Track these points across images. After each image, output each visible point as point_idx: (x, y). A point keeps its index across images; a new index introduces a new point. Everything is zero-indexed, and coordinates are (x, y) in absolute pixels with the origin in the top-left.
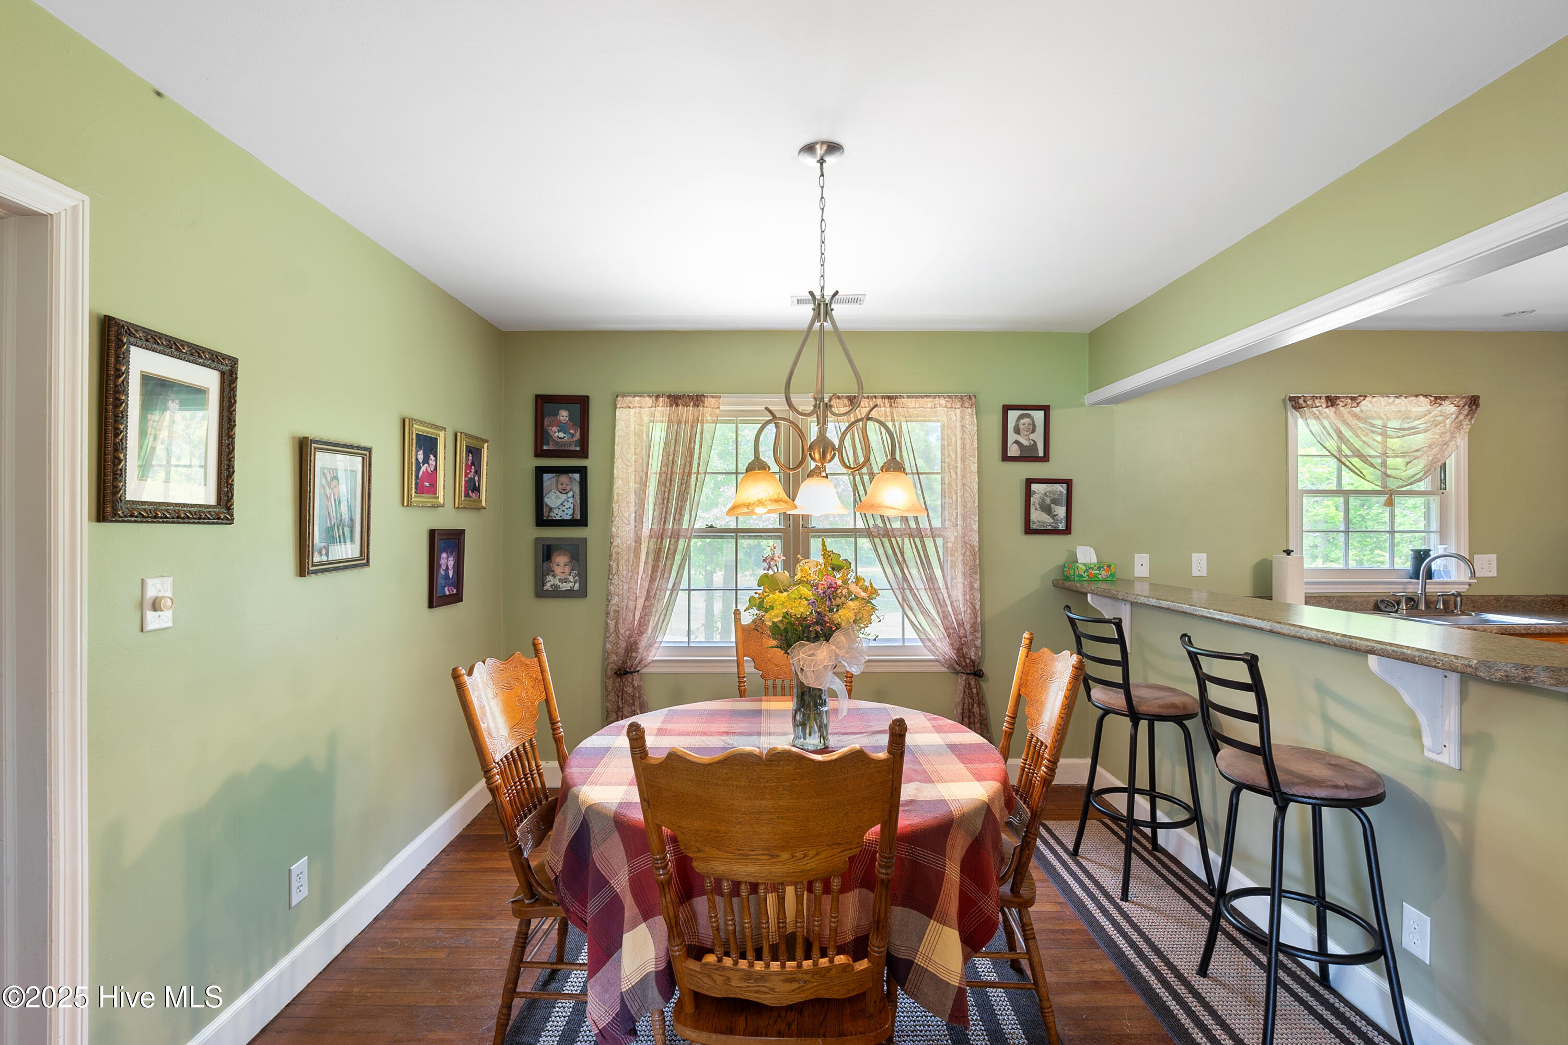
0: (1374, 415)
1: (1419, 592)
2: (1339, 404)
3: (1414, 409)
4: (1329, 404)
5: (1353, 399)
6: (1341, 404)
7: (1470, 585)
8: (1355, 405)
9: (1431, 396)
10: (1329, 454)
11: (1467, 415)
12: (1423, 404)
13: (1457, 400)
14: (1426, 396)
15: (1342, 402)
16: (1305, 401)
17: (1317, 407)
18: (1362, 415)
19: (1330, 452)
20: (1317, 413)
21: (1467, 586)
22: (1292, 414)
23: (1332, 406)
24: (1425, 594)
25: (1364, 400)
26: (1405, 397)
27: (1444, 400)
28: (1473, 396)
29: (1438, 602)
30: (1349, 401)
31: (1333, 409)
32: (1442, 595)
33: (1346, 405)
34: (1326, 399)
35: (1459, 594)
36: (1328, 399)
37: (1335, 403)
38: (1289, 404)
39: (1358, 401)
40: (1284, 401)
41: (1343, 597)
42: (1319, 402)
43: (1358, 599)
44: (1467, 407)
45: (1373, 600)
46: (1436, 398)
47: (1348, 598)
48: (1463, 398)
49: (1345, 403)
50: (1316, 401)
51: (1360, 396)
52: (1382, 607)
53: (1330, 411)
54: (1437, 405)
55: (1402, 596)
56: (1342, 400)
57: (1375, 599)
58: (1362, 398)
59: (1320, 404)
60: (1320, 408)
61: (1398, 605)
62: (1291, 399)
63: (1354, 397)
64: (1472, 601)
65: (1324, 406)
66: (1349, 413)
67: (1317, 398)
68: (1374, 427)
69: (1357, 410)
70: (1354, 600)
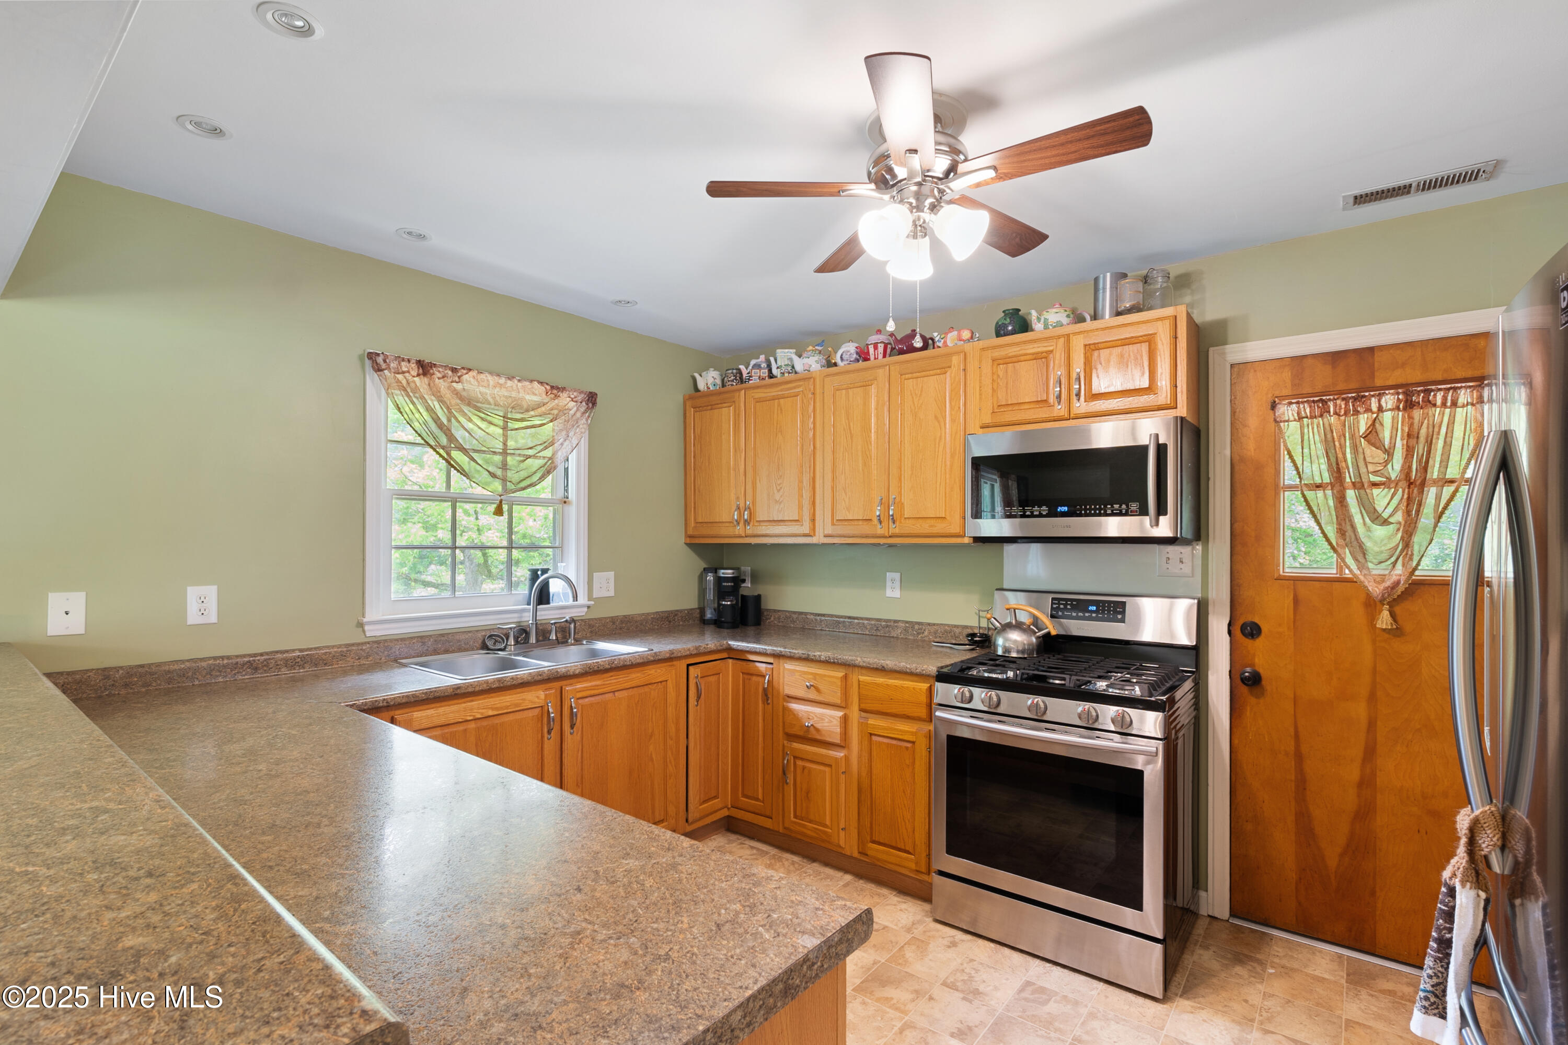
0: (480, 396)
1: (530, 622)
2: (434, 374)
3: (528, 397)
4: (421, 371)
5: (454, 370)
6: (439, 375)
7: (589, 607)
8: (457, 379)
9: (547, 384)
10: (423, 442)
11: (584, 413)
12: (537, 392)
13: (575, 394)
14: (541, 383)
15: (439, 371)
16: (385, 361)
17: (403, 373)
18: (464, 394)
19: (423, 439)
20: (404, 382)
21: (586, 609)
22: (372, 381)
23: (425, 374)
24: (536, 624)
25: (467, 373)
26: (519, 381)
27: (562, 392)
28: (591, 393)
29: (550, 632)
30: (450, 373)
31: (426, 380)
32: (555, 623)
33: (443, 377)
34: (417, 363)
35: (573, 620)
36: (420, 363)
37: (429, 371)
38: (368, 363)
39: (459, 374)
40: (361, 358)
41: (442, 635)
42: (406, 367)
43: (463, 637)
44: (584, 403)
45: (480, 635)
46: (552, 387)
47: (450, 636)
48: (581, 392)
49: (443, 374)
50: (403, 364)
51: (463, 368)
52: (490, 643)
53: (421, 383)
54: (552, 396)
55: (511, 628)
56: (440, 369)
57: (483, 634)
58: (465, 372)
59: (406, 369)
60: (407, 375)
61: (507, 639)
62: (372, 356)
63: (456, 369)
64: (590, 626)
65: (414, 373)
66: (449, 388)
67: (403, 360)
68: (480, 412)
69: (458, 386)
70: (457, 637)
